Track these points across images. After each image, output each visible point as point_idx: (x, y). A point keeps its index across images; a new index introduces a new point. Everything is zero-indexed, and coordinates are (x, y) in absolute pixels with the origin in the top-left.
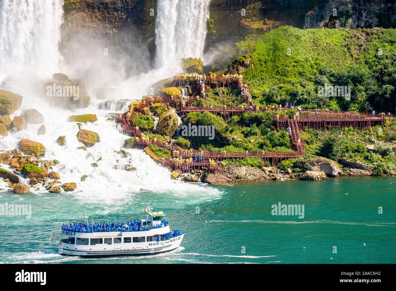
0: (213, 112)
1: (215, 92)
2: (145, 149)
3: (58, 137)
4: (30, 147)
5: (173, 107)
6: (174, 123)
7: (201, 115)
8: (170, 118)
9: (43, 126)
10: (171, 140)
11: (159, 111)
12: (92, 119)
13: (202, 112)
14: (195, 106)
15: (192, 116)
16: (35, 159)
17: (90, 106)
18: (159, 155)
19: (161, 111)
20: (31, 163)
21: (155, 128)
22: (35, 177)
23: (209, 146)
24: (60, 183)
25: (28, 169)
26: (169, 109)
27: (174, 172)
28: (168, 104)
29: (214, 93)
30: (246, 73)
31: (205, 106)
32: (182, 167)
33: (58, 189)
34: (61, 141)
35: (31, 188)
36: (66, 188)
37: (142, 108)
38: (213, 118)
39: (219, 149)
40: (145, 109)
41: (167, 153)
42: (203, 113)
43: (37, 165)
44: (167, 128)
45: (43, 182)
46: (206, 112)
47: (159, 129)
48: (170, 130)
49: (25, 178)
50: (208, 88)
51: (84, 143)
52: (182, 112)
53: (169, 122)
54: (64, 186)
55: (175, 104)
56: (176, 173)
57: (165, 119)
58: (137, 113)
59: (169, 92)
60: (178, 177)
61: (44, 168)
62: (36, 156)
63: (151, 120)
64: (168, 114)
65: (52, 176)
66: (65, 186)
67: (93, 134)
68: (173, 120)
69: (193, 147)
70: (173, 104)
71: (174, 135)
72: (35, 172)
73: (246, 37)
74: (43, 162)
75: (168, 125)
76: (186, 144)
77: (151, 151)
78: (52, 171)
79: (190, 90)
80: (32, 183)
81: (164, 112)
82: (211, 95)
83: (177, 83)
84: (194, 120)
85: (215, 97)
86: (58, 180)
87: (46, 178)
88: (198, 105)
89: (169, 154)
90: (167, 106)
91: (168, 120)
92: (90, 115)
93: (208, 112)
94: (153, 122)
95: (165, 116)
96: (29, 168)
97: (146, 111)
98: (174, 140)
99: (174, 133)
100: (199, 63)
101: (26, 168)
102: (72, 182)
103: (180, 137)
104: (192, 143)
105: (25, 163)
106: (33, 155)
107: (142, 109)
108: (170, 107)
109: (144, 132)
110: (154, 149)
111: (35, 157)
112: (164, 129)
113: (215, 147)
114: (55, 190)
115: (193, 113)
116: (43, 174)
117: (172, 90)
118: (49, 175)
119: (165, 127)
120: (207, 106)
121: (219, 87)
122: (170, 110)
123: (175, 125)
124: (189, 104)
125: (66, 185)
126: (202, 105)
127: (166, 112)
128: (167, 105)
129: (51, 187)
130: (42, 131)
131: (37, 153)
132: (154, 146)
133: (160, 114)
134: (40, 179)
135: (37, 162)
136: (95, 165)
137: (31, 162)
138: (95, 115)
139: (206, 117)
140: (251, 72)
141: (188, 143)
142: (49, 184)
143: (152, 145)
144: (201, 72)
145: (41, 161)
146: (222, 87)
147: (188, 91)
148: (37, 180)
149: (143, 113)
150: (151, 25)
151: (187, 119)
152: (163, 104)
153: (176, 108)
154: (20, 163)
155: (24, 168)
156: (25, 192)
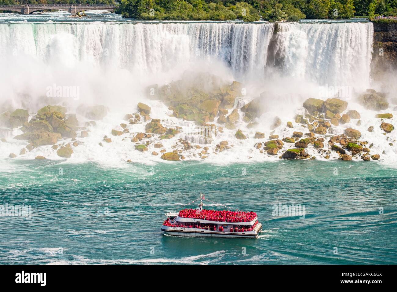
3: (369, 127)
4: (352, 132)
9: (360, 120)
12: (389, 116)
16: (355, 140)
17: (388, 109)
22: (355, 150)
25: (351, 146)
33: (369, 158)
34: (371, 129)
35: (352, 158)
36: (374, 158)
45: (359, 154)
49: (349, 151)
51: (385, 131)
54: (372, 157)
61: (361, 146)
65: (365, 150)
67: (390, 126)
72: (355, 148)
78: (365, 147)
80: (353, 154)
86: (369, 153)
87: (362, 151)
92: (388, 114)
96: (352, 146)
101: (350, 145)
102: (377, 154)
105: (349, 142)
106: (354, 137)
114: (367, 159)
116: (360, 149)
125: (374, 156)
129: (364, 157)
130: (359, 123)
131: (356, 136)
134: (358, 152)
135: (356, 142)
136: (391, 144)
137: (352, 142)
138: (392, 114)
142: (363, 155)
145: (359, 141)
148: (356, 153)
154: (346, 142)
155: (348, 145)
156: (349, 160)
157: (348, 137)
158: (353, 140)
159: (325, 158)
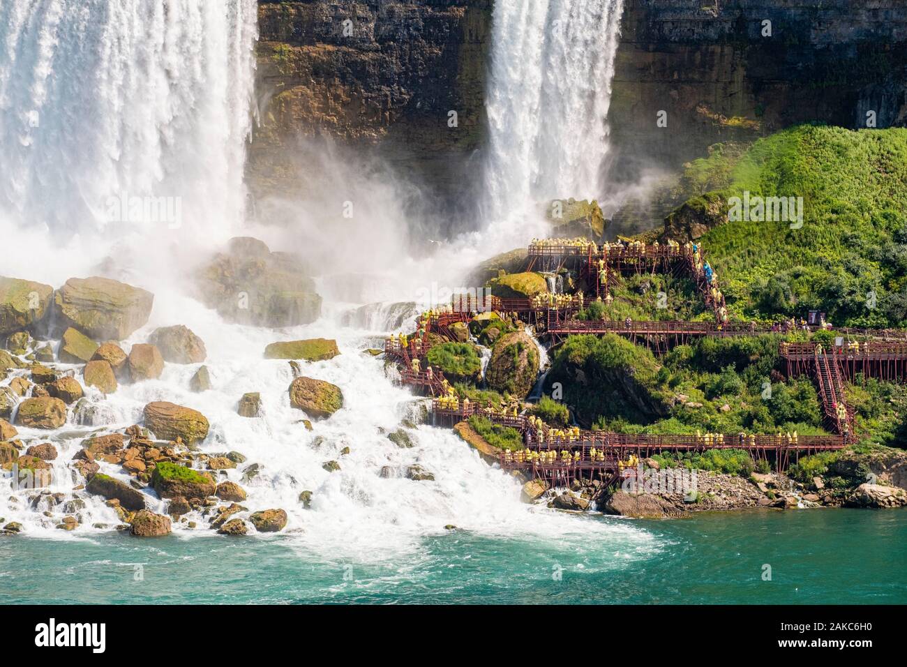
0: (626, 336)
1: (631, 286)
2: (457, 426)
3: (240, 397)
4: (172, 419)
5: (527, 323)
6: (529, 362)
7: (598, 343)
8: (520, 350)
9: (203, 370)
10: (522, 404)
11: (492, 331)
12: (324, 350)
13: (600, 336)
14: (582, 320)
15: (575, 344)
16: (185, 451)
17: (320, 321)
18: (491, 441)
19: (498, 332)
20: (175, 460)
21: (482, 374)
22: (183, 494)
23: (617, 419)
24: (246, 509)
25: (167, 475)
26: (517, 327)
27: (529, 484)
28: (516, 314)
29: (629, 289)
30: (709, 239)
31: (608, 319)
32: (549, 472)
33: (241, 525)
34: (249, 405)
35: (172, 524)
36: (261, 522)
37: (449, 323)
38: (629, 351)
39: (643, 429)
40: (458, 326)
41: (512, 437)
42: (604, 338)
43: (189, 465)
44: (511, 374)
45: (202, 509)
46: (611, 334)
47: (492, 378)
48: (520, 380)
49: (159, 498)
50: (615, 274)
51: (306, 410)
52: (549, 335)
53: (517, 359)
54: (256, 519)
55: (533, 314)
56: (535, 488)
57: (508, 353)
58: (438, 338)
59: (516, 285)
60: (539, 497)
61: (207, 475)
62: (186, 443)
63: (473, 354)
64: (514, 341)
65: (227, 492)
66: (259, 519)
67: (329, 390)
68: (528, 355)
69: (577, 422)
70: (528, 316)
71: (532, 389)
72: (183, 483)
73: (710, 148)
74: (203, 457)
75: (514, 367)
76: (558, 415)
77: (472, 433)
78: (226, 480)
79: (570, 280)
80: (176, 510)
81: (506, 336)
82: (623, 293)
83: (534, 262)
84: (580, 356)
85: (631, 297)
86: (242, 504)
87: (211, 497)
88: (589, 318)
89: (517, 438)
90: (513, 320)
91: (514, 355)
92: (321, 341)
93: (615, 335)
94: (477, 359)
95: (507, 344)
96: (170, 474)
97: (461, 331)
98: (529, 405)
99: (529, 387)
100: (593, 213)
101: (162, 472)
102: (276, 508)
103: (544, 397)
104: (573, 412)
105: (158, 461)
106: (180, 439)
107: (450, 327)
108: (520, 321)
109: (456, 384)
110: (480, 426)
111: (184, 446)
112: (506, 376)
113: (632, 422)
114: (234, 528)
115: (576, 338)
116: (204, 487)
117: (524, 280)
118: (218, 492)
119: (507, 372)
120: (612, 320)
121: (643, 272)
122: (519, 329)
123: (532, 368)
124: (567, 316)
125: (261, 515)
126: (600, 317)
127: (509, 335)
128: (512, 315)
129: (223, 521)
130: (199, 382)
131: (188, 435)
132: (480, 420)
133: (494, 340)
134: (196, 499)
135: (189, 457)
136: (330, 466)
137: (173, 459)
138: (334, 342)
139: (609, 347)
140: (722, 235)
141: (564, 411)
142: (219, 512)
143: (475, 418)
144: (598, 235)
145: (199, 456)
146: (650, 273)
147: (565, 282)
148: (189, 503)
149: (453, 336)
150: (473, 118)
151: (562, 353)
152: (502, 314)
153: (534, 324)
154: (146, 460)
155: (156, 472)
156: (158, 532)
157: (153, 439)
158: (176, 451)
159: (60, 527)
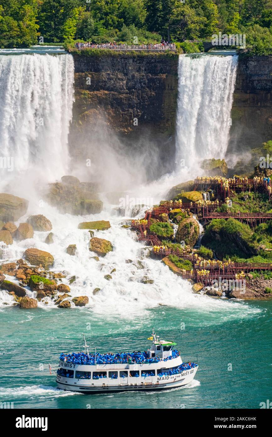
0: (238, 219)
1: (240, 197)
2: (163, 259)
4: (37, 256)
5: (194, 213)
6: (195, 231)
7: (226, 222)
8: (191, 225)
9: (51, 234)
10: (192, 249)
11: (178, 217)
12: (104, 226)
13: (226, 219)
14: (218, 212)
15: (215, 223)
16: (43, 270)
17: (102, 212)
18: (178, 266)
19: (181, 217)
20: (39, 274)
21: (174, 236)
22: (43, 289)
23: (234, 256)
24: (70, 296)
25: (35, 281)
26: (189, 215)
27: (196, 285)
28: (189, 209)
29: (239, 198)
31: (230, 212)
32: (204, 280)
33: (68, 303)
34: (71, 250)
35: (38, 303)
36: (77, 302)
38: (239, 226)
39: (245, 260)
40: (163, 215)
41: (188, 264)
42: (228, 220)
43: (45, 277)
44: (187, 236)
45: (51, 296)
46: (231, 218)
47: (178, 238)
48: (191, 239)
49: (32, 290)
50: (233, 192)
51: (97, 252)
52: (204, 219)
53: (190, 229)
54: (75, 300)
55: (197, 210)
56: (198, 287)
57: (186, 227)
58: (155, 220)
59: (189, 197)
60: (200, 291)
61: (53, 281)
62: (44, 267)
63: (170, 227)
64: (188, 221)
65: (62, 289)
67: (106, 243)
68: (195, 228)
69: (216, 257)
70: (195, 210)
71: (196, 243)
75: (188, 233)
76: (208, 254)
77: (170, 262)
78: (61, 283)
79: (213, 195)
80: (40, 296)
81: (184, 219)
82: (236, 200)
83: (197, 187)
84: (218, 228)
85: (240, 202)
86: (69, 294)
87: (55, 291)
88: (221, 212)
89: (190, 265)
90: (188, 212)
91: (188, 228)
92: (103, 221)
93: (233, 219)
94: (172, 230)
95: (185, 223)
96: (37, 281)
97: (165, 217)
98: (195, 250)
99: (195, 242)
100: (223, 165)
101: (33, 280)
102: (84, 296)
103: (201, 246)
104: (215, 253)
105: (31, 275)
106: (41, 265)
107: (160, 215)
108: (191, 213)
109: (163, 241)
110: (174, 259)
112: (185, 237)
113: (241, 257)
114: (65, 304)
115: (216, 220)
116: (52, 286)
117: (192, 195)
118: (58, 288)
119: (185, 235)
120: (232, 212)
121: (245, 191)
122: (190, 216)
123: (196, 233)
124: (212, 210)
125: (77, 299)
126: (226, 211)
127: (186, 219)
128: (187, 210)
129: (60, 301)
130: (49, 238)
131: (44, 263)
132: (174, 257)
133: (179, 221)
134: (48, 292)
135: (45, 273)
136: (108, 277)
137: (38, 274)
138: (108, 222)
139: (230, 224)
141: (211, 253)
142: (59, 297)
143: (171, 256)
144: (225, 174)
145: (50, 273)
146: (248, 191)
147: (211, 195)
148: (45, 293)
149: (161, 219)
150: (170, 123)
151: (209, 227)
152: (183, 210)
153: (197, 214)
154: (26, 274)
155: (30, 280)
156: (32, 306)
157: (29, 265)
158: (39, 270)
